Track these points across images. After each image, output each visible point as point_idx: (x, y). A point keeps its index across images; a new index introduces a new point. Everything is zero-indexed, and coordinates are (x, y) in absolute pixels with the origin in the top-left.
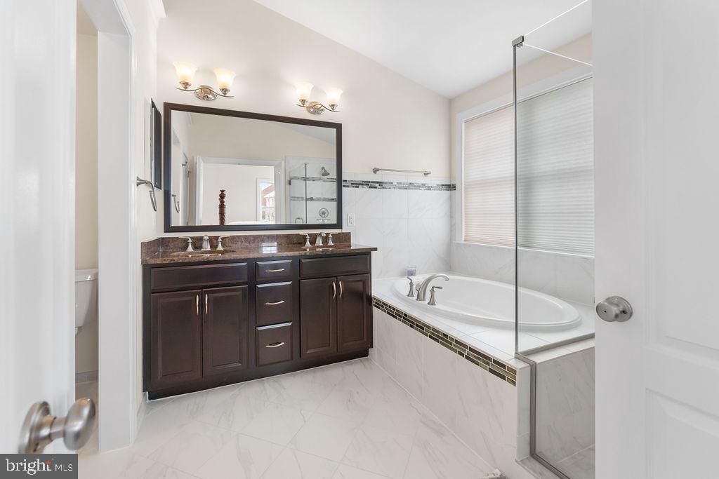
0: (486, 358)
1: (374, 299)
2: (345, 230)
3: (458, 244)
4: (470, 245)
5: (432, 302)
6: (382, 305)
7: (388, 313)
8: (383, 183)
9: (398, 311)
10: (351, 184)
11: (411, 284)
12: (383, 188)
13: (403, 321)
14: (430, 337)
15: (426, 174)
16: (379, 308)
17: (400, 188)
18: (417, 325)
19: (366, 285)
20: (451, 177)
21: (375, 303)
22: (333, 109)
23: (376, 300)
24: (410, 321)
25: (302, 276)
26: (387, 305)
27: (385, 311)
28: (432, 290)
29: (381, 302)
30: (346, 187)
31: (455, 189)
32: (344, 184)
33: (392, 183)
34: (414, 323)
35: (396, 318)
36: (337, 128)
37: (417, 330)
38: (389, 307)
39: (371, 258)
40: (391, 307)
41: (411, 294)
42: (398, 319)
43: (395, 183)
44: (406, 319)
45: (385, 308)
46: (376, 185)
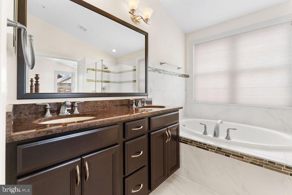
1: (182, 138)
2: (150, 97)
3: (190, 103)
5: (228, 138)
6: (186, 141)
7: (197, 147)
8: (164, 71)
9: (210, 145)
10: (152, 69)
11: (205, 127)
12: (164, 74)
13: (215, 152)
14: (251, 163)
15: (179, 68)
16: (187, 144)
17: (170, 75)
18: (233, 155)
19: (178, 130)
20: (186, 71)
21: (182, 140)
22: (147, 22)
23: (184, 138)
24: (224, 152)
25: (151, 130)
26: (197, 142)
27: (195, 146)
28: (228, 131)
29: (189, 140)
30: (150, 71)
31: (189, 77)
32: (149, 69)
33: (167, 71)
34: (231, 154)
35: (208, 150)
36: (145, 35)
37: (235, 158)
38: (199, 143)
39: (178, 114)
40: (201, 143)
41: (205, 133)
42: (210, 151)
43: (168, 72)
44: (219, 150)
45: (194, 143)
46: (162, 72)
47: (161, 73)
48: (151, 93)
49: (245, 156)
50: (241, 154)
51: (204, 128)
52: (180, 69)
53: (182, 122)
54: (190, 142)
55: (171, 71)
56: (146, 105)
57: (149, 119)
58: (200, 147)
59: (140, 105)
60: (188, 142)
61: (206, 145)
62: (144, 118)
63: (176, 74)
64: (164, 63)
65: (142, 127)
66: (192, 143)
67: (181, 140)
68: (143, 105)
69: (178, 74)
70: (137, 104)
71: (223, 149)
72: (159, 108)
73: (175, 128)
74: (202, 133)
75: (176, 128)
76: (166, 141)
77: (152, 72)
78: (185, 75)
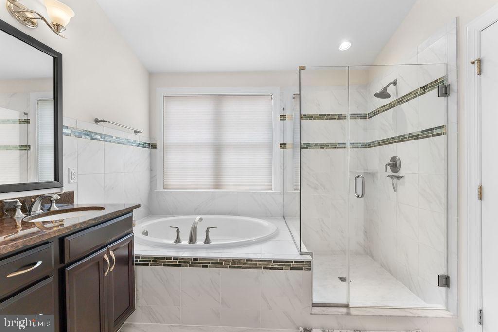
0: (287, 263)
1: (139, 257)
2: (66, 188)
3: (159, 192)
4: (171, 192)
5: (207, 241)
6: (146, 261)
7: (164, 265)
8: (105, 135)
9: (183, 259)
10: (73, 132)
11: (178, 231)
12: (105, 141)
13: (190, 266)
14: (230, 267)
15: (136, 132)
16: (148, 265)
17: (118, 143)
18: (212, 263)
19: (130, 246)
20: (150, 137)
21: (140, 261)
22: (58, 31)
23: (142, 258)
24: (202, 263)
25: (67, 261)
26: (164, 258)
27: (160, 265)
28: (207, 231)
29: (151, 258)
30: (70, 135)
31: (156, 148)
32: (64, 130)
33: (112, 137)
34: (209, 263)
35: (180, 266)
36: (54, 58)
37: (214, 267)
38: (168, 258)
39: (131, 217)
40: (170, 258)
41: (178, 240)
42: (183, 266)
43: (114, 138)
44: (195, 262)
45: (160, 262)
46: (99, 137)
47: (97, 140)
48: (71, 181)
49: (224, 260)
50: (220, 260)
51: (176, 233)
52: (138, 133)
53: (143, 227)
54: (153, 261)
55: (121, 135)
56: (55, 207)
57: (62, 240)
58: (168, 265)
59: (37, 209)
60: (150, 261)
61: (177, 259)
62: (47, 242)
63: (130, 143)
64: (103, 121)
65: (39, 263)
66: (156, 261)
67: (137, 261)
68: (48, 210)
69: (135, 141)
70: (30, 208)
71: (201, 259)
72: (90, 210)
73: (126, 244)
74: (172, 242)
75: (128, 243)
76: (104, 272)
77: (73, 138)
78: (148, 144)
